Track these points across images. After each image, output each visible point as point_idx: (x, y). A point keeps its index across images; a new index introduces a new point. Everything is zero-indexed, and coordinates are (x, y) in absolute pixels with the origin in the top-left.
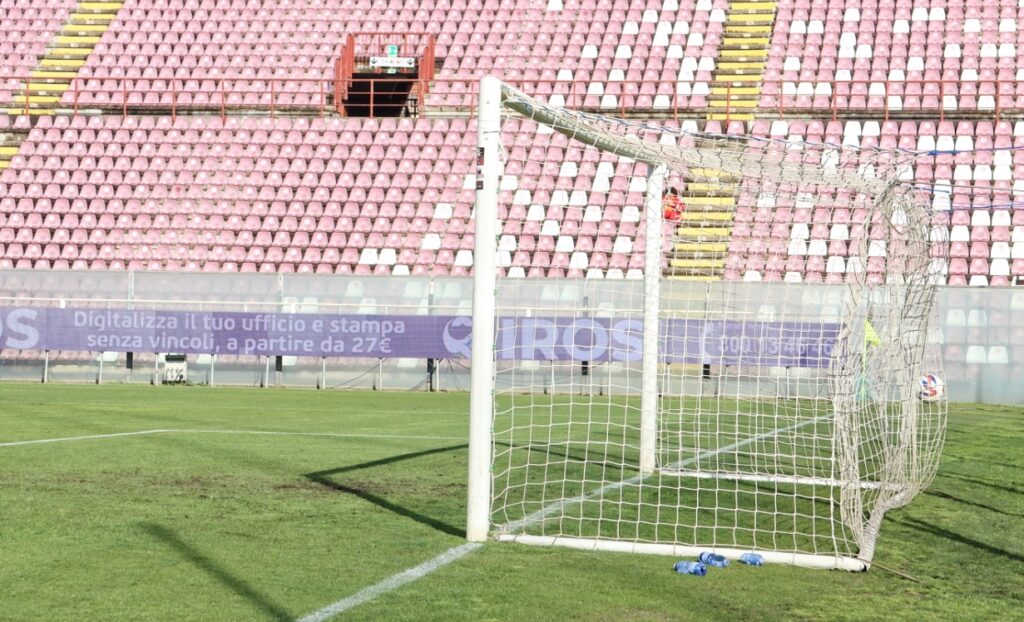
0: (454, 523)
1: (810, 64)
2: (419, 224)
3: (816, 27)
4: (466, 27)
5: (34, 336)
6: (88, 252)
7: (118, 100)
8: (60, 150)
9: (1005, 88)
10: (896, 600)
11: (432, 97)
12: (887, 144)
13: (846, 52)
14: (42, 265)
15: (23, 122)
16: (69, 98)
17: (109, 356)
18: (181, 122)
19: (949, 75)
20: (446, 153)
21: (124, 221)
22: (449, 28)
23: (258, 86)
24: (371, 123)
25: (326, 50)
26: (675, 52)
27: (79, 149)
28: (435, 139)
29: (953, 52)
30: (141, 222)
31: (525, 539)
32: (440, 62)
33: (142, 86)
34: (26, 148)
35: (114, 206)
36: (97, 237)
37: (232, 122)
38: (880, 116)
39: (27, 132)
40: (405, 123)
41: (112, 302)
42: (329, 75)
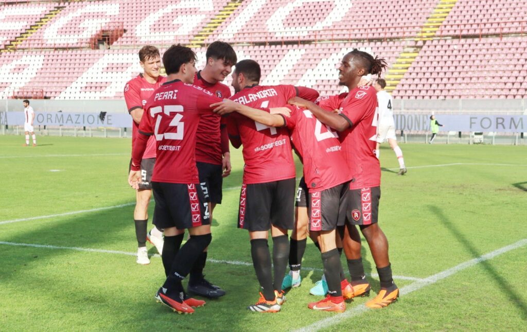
6: (444, 93)
7: (458, 33)
8: (435, 53)
15: (420, 43)
16: (438, 33)
17: (452, 133)
18: (483, 40)
21: (459, 80)
23: (516, 24)
27: (442, 53)
30: (467, 80)
33: (468, 27)
34: (421, 53)
35: (456, 75)
36: (448, 87)
37: (505, 39)
39: (421, 47)
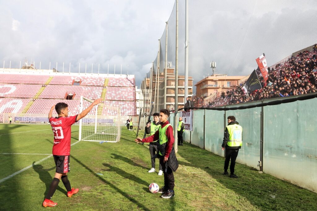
0: (78, 139)
1: (109, 96)
2: (73, 110)
3: (110, 93)
4: (78, 91)
5: (35, 120)
6: (41, 112)
7: (44, 98)
8: (38, 102)
9: (126, 98)
10: (120, 145)
11: (75, 98)
12: (116, 103)
13: (113, 95)
14: (36, 113)
15: (34, 100)
16: (39, 97)
17: (43, 122)
18: (50, 100)
19: (122, 97)
20: (76, 103)
21: (44, 109)
22: (76, 92)
23: (58, 97)
24: (69, 100)
25: (64, 93)
26: (97, 94)
27: (40, 102)
28: (75, 102)
29: (122, 95)
30: (46, 109)
31: (85, 140)
32: (75, 95)
33: (46, 96)
34: (35, 102)
35: (43, 108)
36: (42, 111)
37: (55, 100)
38: (116, 101)
39: (35, 100)
40: (72, 100)
41: (43, 117)
42: (65, 96)
